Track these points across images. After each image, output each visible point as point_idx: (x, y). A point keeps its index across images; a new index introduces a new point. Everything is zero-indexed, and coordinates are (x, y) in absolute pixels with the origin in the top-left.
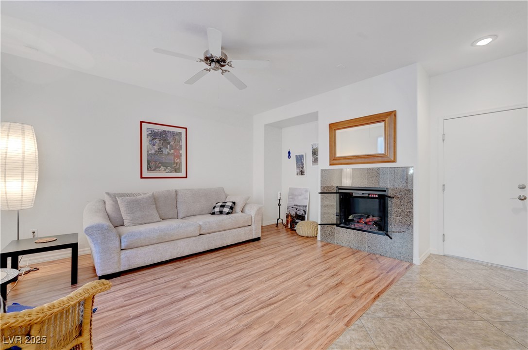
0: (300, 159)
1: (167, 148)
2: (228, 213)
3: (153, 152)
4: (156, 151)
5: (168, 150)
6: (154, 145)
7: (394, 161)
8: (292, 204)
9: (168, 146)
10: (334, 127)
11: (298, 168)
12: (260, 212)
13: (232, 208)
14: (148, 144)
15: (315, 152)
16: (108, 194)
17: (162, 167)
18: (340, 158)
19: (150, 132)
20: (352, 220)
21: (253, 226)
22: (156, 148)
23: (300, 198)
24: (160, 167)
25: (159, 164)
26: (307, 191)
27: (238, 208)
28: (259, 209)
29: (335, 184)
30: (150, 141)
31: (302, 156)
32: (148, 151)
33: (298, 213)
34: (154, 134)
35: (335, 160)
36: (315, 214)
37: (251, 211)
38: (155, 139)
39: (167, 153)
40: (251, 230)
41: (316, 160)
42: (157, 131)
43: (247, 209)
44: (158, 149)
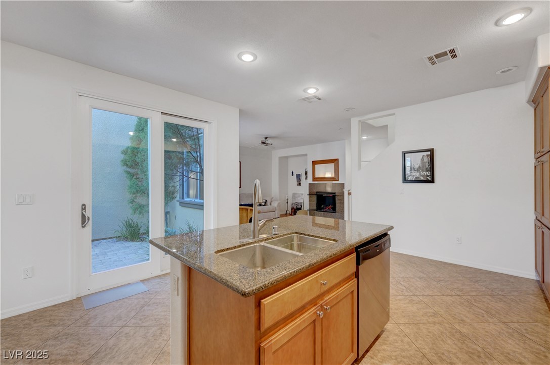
0: (298, 176)
2: (264, 205)
7: (338, 180)
8: (294, 202)
10: (314, 163)
11: (298, 181)
12: (279, 205)
13: (265, 203)
15: (306, 173)
18: (317, 178)
20: (323, 208)
21: (276, 212)
23: (299, 198)
26: (302, 195)
27: (268, 203)
28: (279, 203)
29: (315, 191)
31: (300, 175)
33: (298, 207)
35: (315, 179)
36: (306, 206)
37: (275, 204)
40: (275, 214)
41: (306, 178)
43: (272, 204)
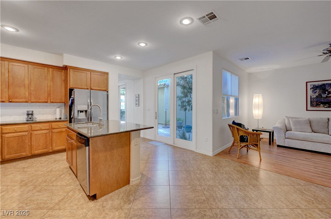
1: (326, 94)
3: (315, 97)
4: (317, 96)
5: (326, 95)
6: (316, 93)
9: (327, 92)
14: (311, 93)
16: (286, 117)
17: (321, 105)
19: (312, 86)
22: (317, 94)
24: (320, 105)
25: (319, 103)
30: (313, 91)
32: (311, 97)
34: (315, 87)
38: (316, 89)
39: (325, 97)
42: (317, 85)
44: (318, 95)
